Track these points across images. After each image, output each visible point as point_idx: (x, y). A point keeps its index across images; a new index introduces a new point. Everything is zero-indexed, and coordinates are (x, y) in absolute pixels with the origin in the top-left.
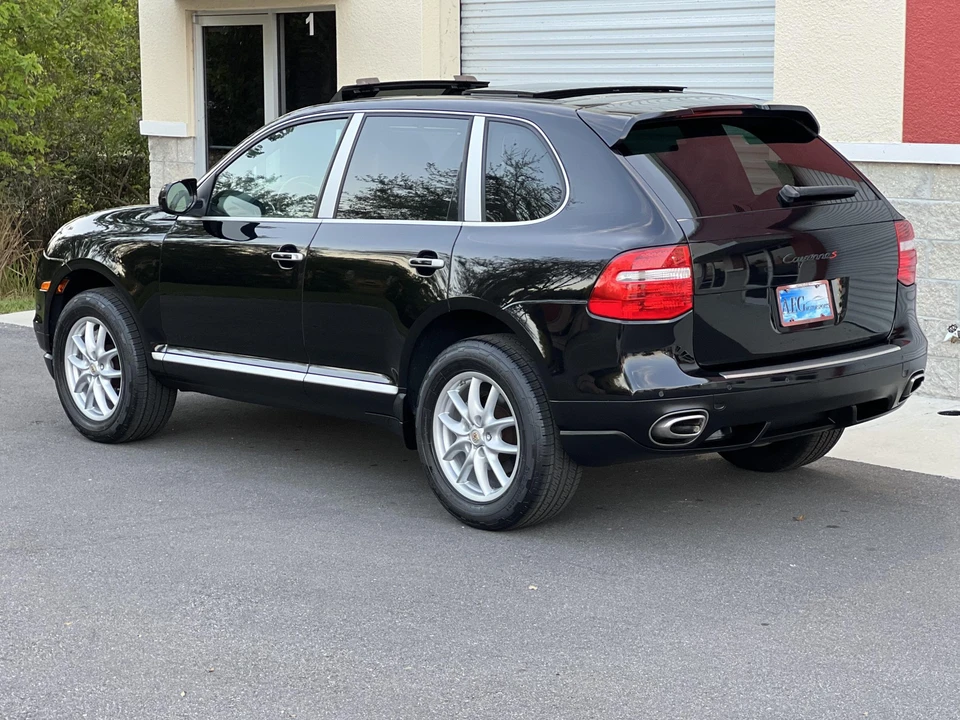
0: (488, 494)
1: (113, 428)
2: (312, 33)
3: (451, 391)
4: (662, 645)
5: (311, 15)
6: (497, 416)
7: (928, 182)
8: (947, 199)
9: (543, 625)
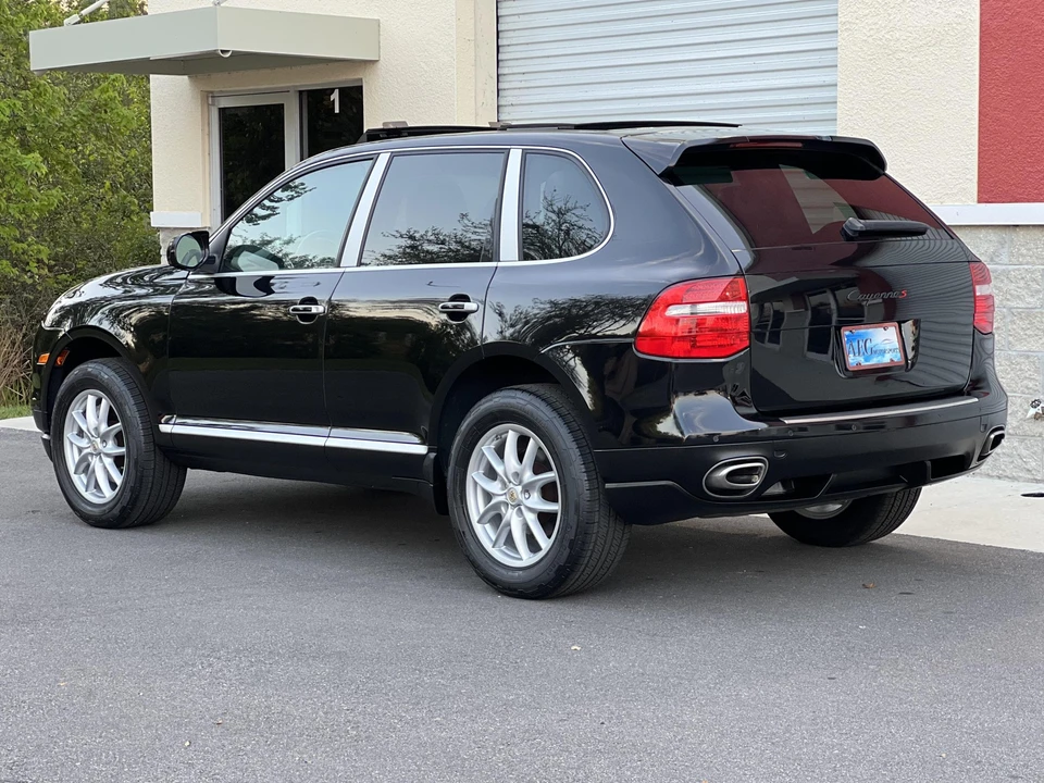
0: (526, 558)
1: (116, 511)
2: (337, 111)
3: (486, 447)
4: (718, 697)
5: (337, 91)
6: (536, 472)
7: (1007, 245)
8: (1027, 264)
9: (587, 680)
